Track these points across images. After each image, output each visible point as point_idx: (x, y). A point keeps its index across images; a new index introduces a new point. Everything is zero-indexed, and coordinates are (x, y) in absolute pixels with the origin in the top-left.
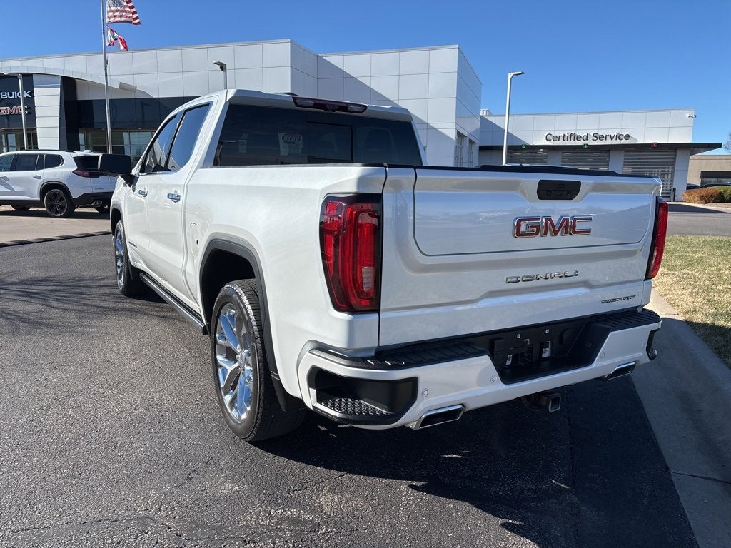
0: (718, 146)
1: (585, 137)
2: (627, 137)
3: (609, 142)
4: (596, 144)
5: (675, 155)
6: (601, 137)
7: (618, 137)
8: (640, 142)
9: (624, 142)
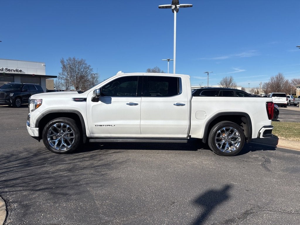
0: (56, 77)
1: (2, 70)
2: (21, 71)
3: (13, 72)
4: (7, 73)
5: (40, 80)
6: (9, 70)
7: (17, 71)
8: (26, 73)
9: (19, 73)
